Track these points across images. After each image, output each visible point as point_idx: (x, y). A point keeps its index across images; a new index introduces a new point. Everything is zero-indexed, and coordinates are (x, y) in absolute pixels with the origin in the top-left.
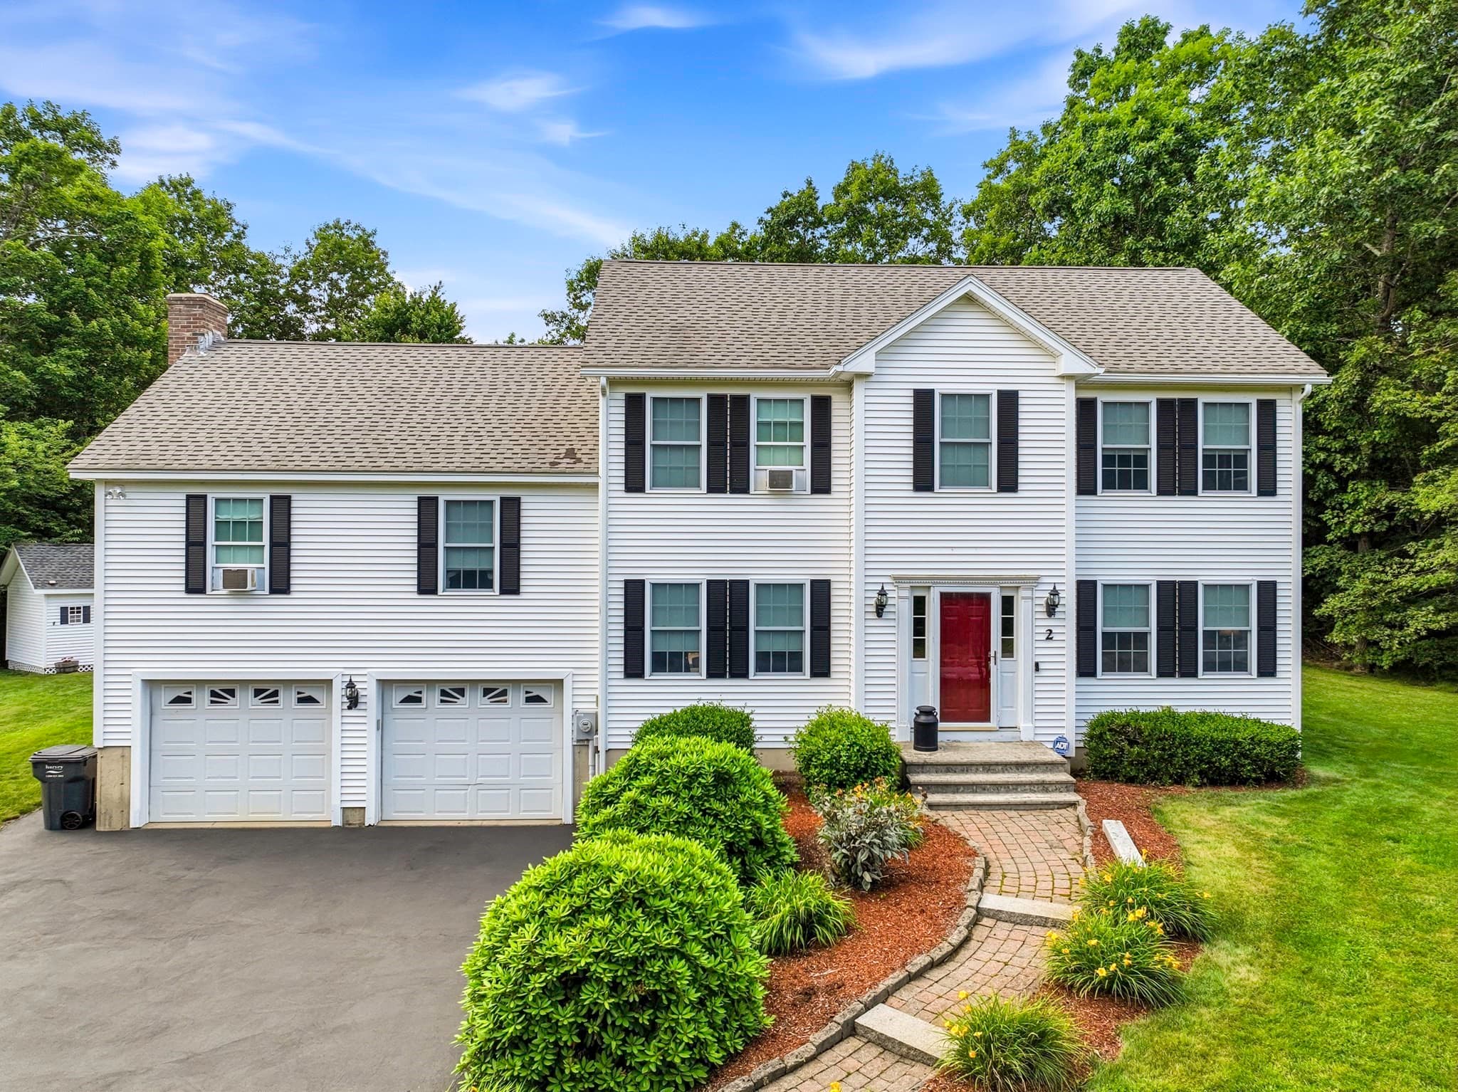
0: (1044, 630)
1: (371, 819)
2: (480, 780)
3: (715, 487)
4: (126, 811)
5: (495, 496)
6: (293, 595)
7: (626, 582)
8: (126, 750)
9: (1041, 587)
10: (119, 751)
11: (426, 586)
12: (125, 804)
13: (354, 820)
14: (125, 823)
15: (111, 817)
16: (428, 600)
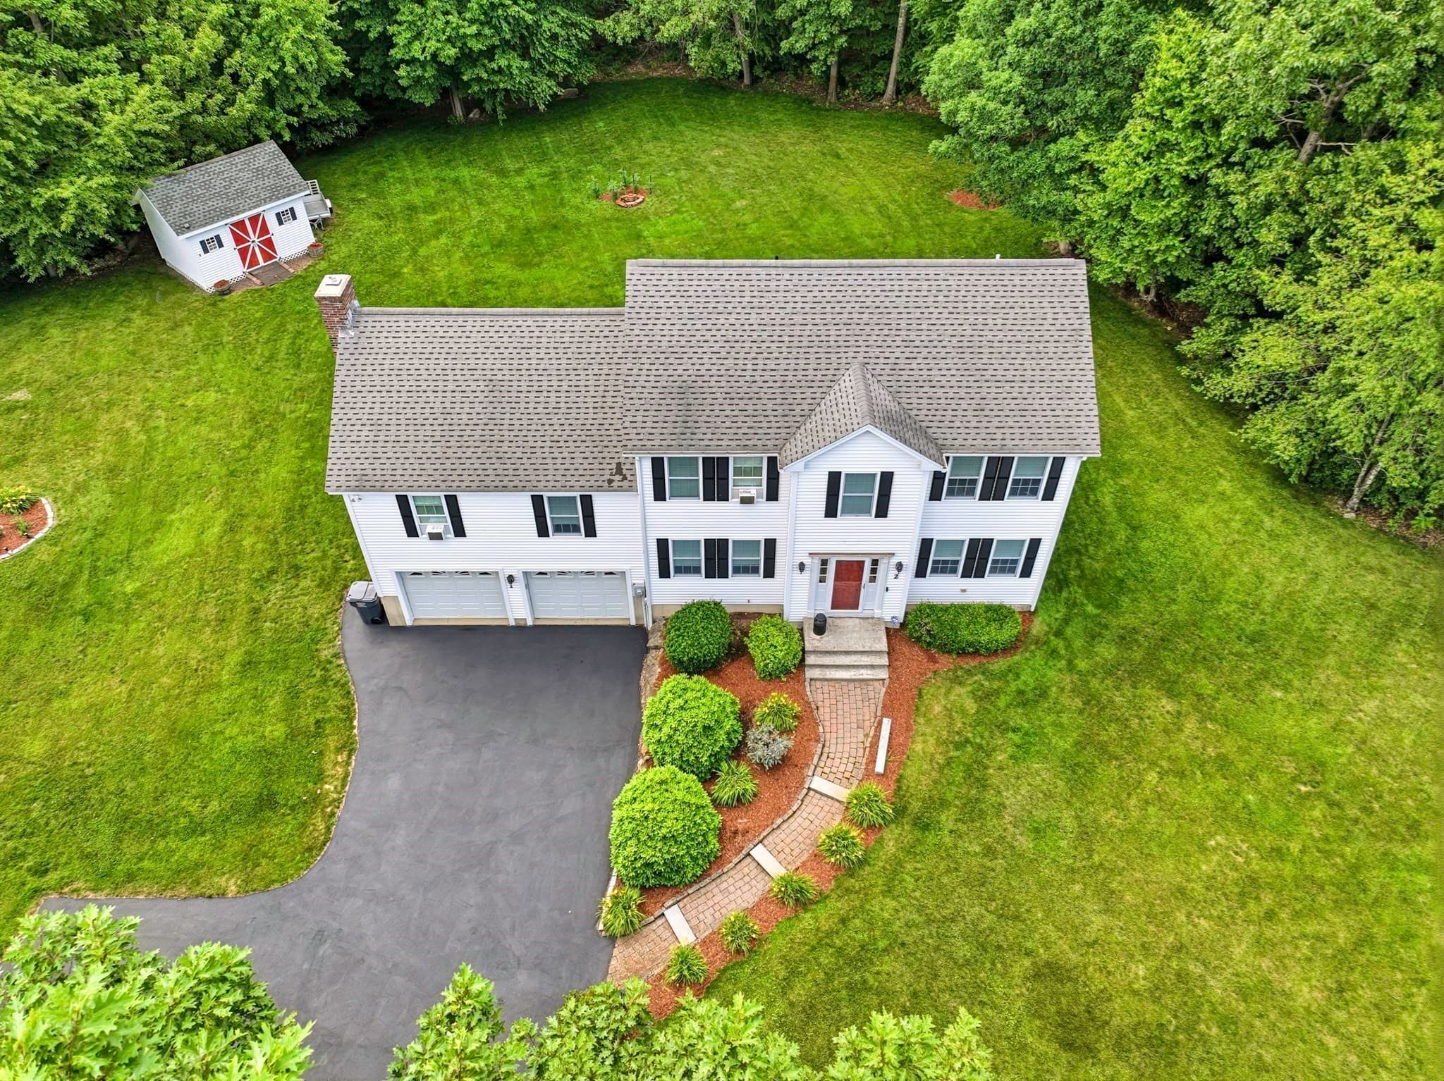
0: (893, 575)
1: (530, 623)
3: (708, 497)
5: (577, 494)
6: (468, 537)
7: (658, 539)
8: (395, 598)
9: (895, 558)
10: (392, 598)
11: (543, 533)
13: (521, 623)
14: (402, 624)
15: (395, 621)
16: (545, 539)
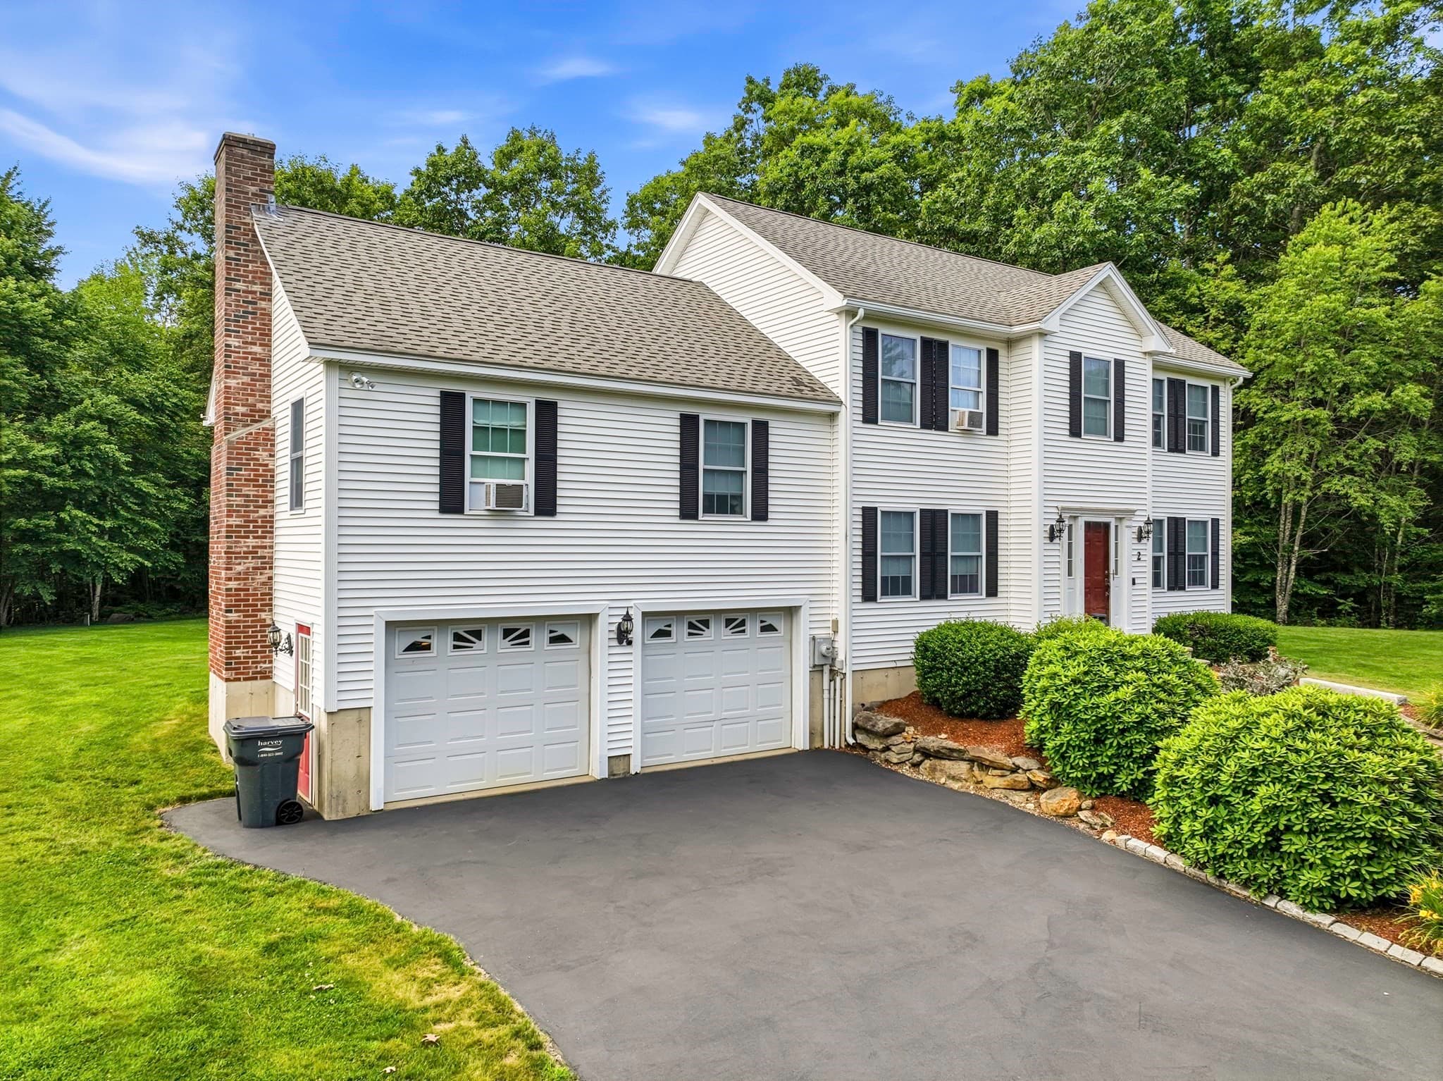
0: (1136, 553)
1: (635, 768)
2: (725, 714)
3: (926, 424)
4: (363, 790)
5: (747, 418)
6: (558, 517)
7: (864, 509)
8: (364, 714)
9: (1136, 518)
10: (355, 714)
11: (688, 511)
12: (363, 782)
13: (620, 770)
14: (363, 806)
15: (345, 801)
16: (689, 525)
